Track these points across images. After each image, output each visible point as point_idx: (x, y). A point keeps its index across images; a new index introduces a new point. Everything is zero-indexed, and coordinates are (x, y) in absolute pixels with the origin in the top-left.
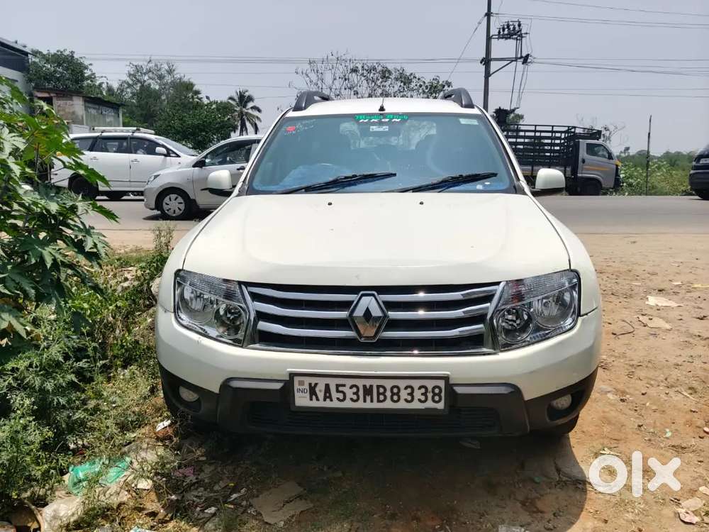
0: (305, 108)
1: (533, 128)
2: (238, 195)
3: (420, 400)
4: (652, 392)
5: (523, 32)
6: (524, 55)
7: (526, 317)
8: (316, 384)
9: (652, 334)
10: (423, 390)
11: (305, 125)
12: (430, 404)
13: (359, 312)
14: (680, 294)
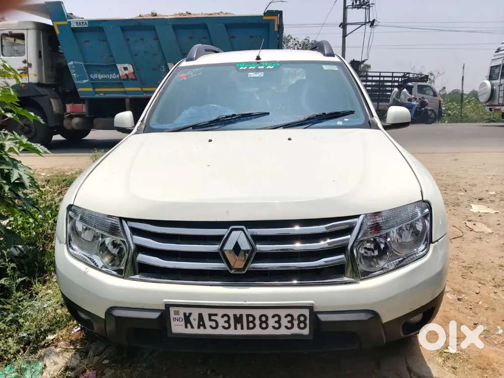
0: (196, 59)
1: (378, 74)
2: (136, 133)
3: (286, 327)
4: (484, 292)
5: (370, 3)
6: (371, 20)
7: (382, 246)
8: (190, 314)
9: (478, 238)
10: (289, 318)
11: (194, 73)
12: (296, 330)
13: (229, 246)
14: (495, 202)
